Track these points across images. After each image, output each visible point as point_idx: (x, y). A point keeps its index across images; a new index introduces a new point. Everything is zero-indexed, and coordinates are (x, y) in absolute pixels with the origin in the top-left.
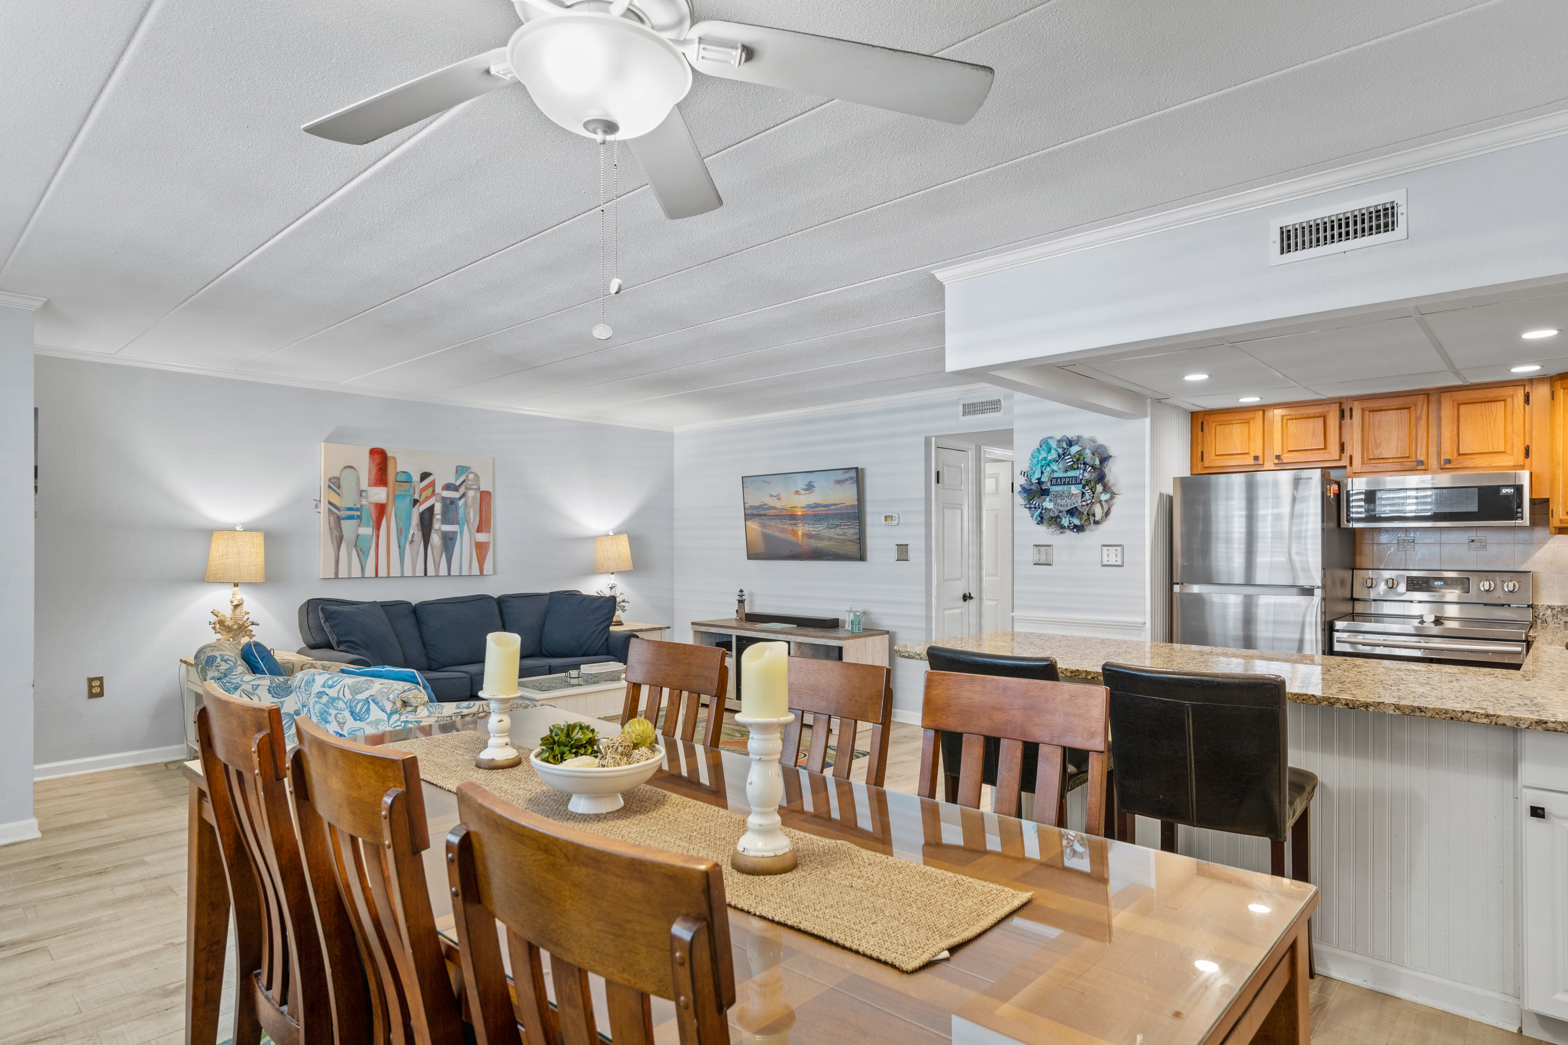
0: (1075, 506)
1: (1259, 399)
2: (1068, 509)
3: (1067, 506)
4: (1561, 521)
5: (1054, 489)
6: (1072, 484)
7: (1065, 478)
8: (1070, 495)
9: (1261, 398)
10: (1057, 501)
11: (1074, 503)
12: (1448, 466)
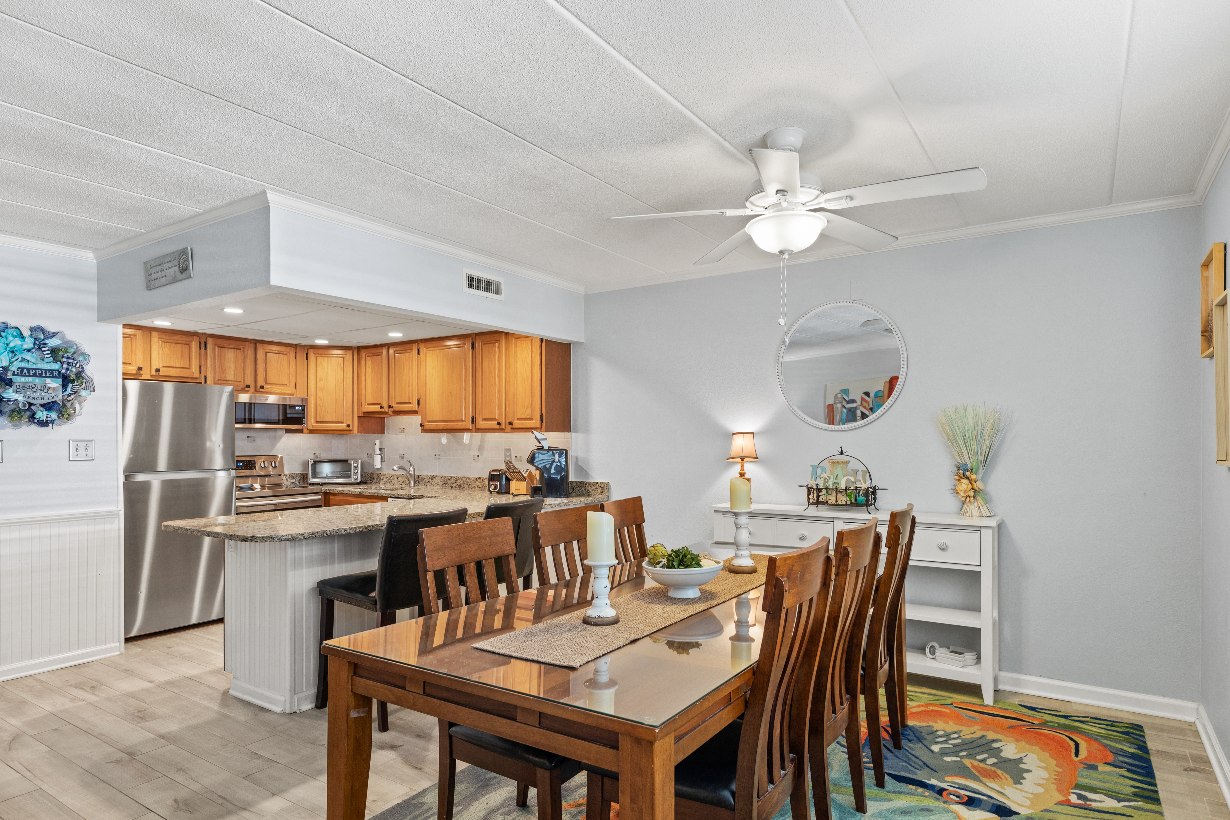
0: (54, 400)
1: (170, 324)
2: (43, 402)
3: (42, 399)
4: (313, 426)
5: (17, 379)
6: (46, 377)
7: (35, 369)
8: (45, 388)
9: (173, 323)
10: (25, 392)
11: (53, 397)
12: (261, 390)
